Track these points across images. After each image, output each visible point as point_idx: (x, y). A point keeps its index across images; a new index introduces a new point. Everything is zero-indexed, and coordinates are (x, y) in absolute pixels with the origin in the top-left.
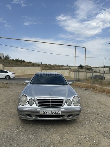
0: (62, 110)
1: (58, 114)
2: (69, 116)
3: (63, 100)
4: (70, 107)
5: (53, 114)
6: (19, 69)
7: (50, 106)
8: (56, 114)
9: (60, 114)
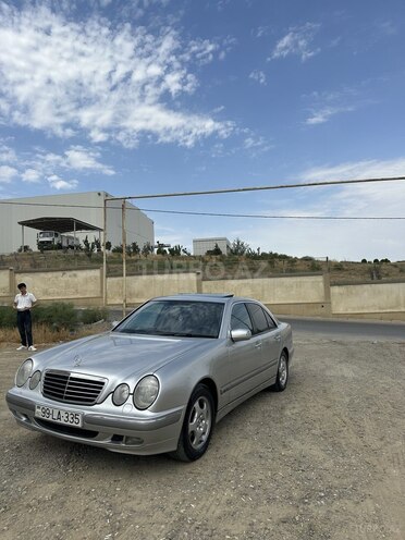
0: (87, 412)
1: (74, 424)
2: (117, 438)
3: (103, 384)
4: (119, 409)
5: (62, 422)
6: (245, 285)
7: (61, 397)
8: (68, 423)
9: (79, 425)
